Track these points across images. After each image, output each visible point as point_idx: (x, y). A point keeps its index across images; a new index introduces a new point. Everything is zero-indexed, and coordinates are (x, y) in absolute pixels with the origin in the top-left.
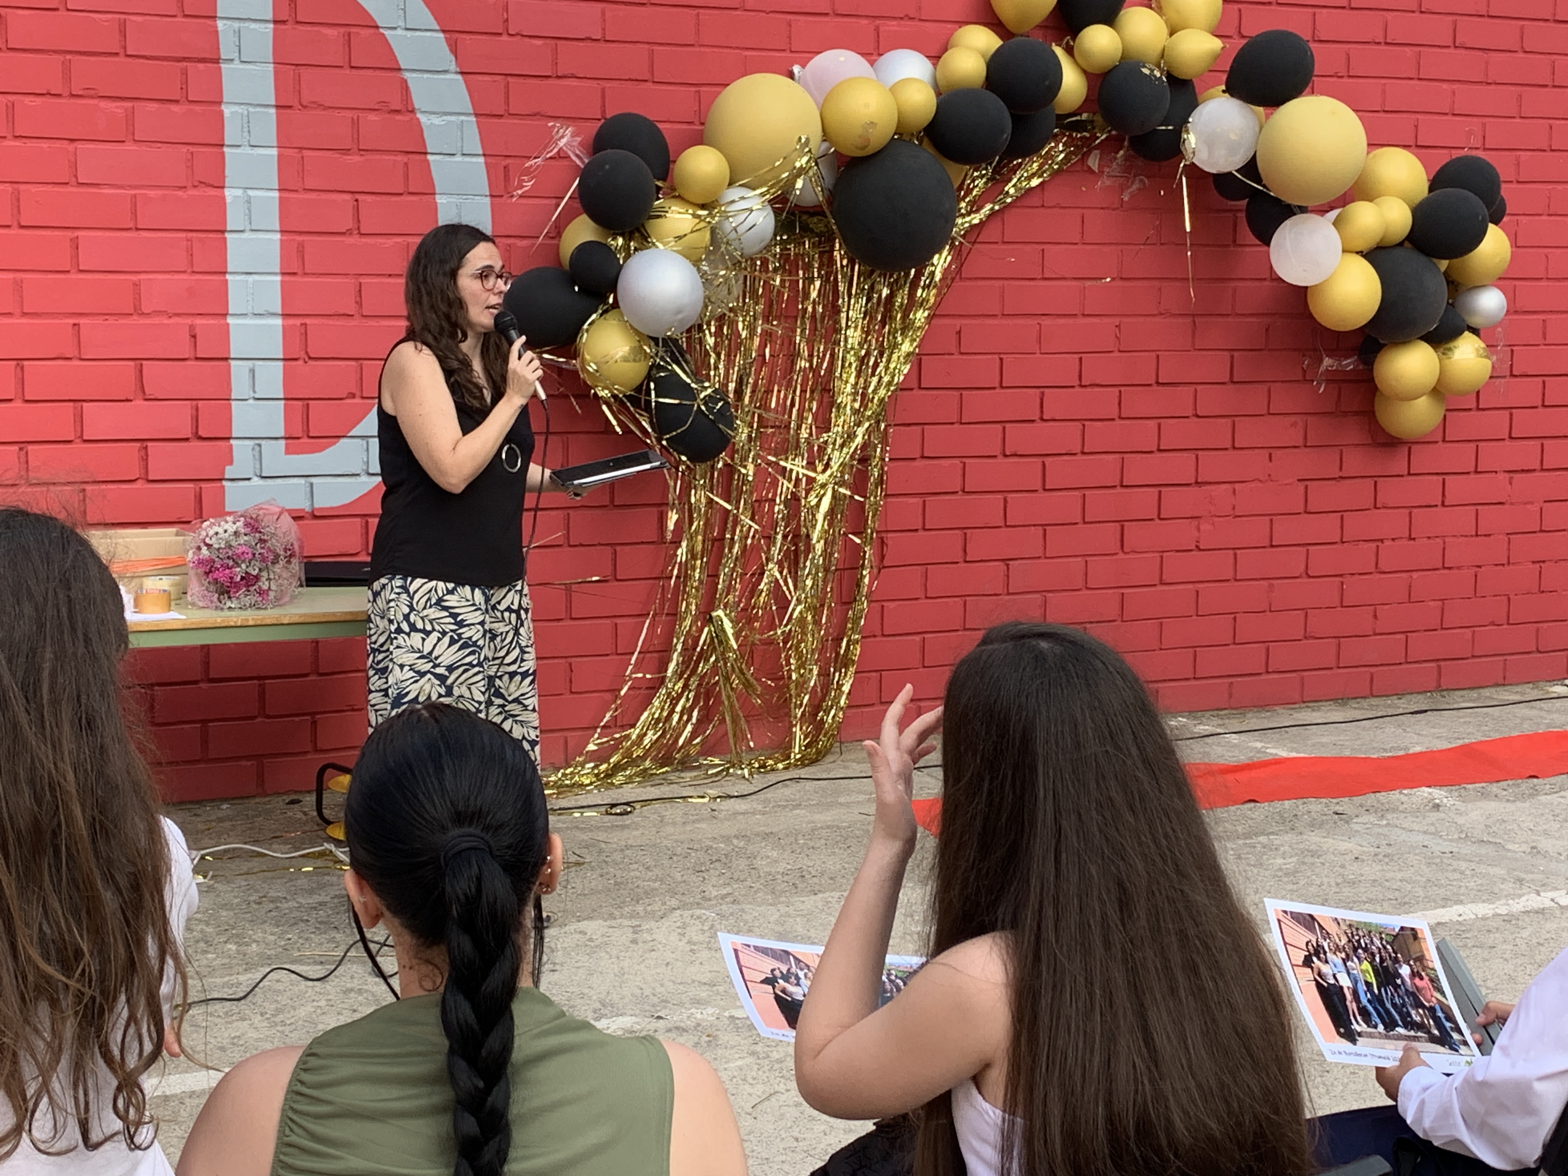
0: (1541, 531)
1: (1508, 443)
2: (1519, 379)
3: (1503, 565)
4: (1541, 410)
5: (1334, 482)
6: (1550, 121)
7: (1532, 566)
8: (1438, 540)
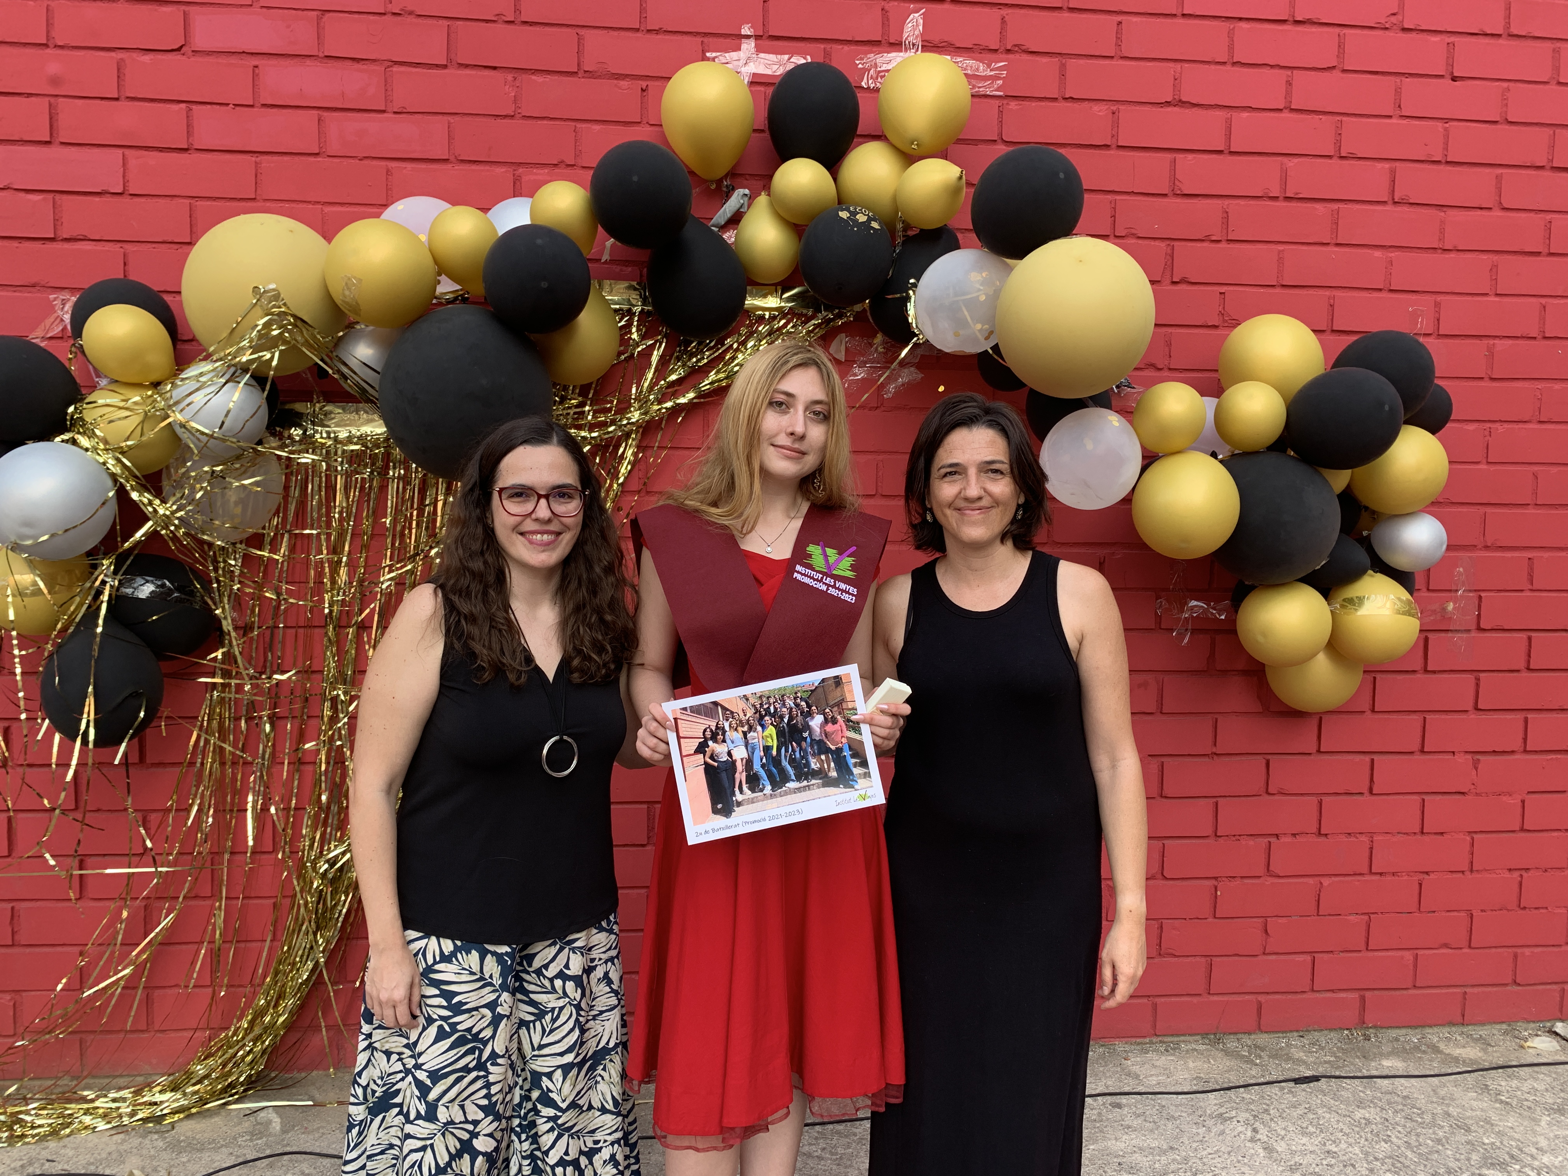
0: (1522, 830)
1: (1473, 716)
2: (1488, 634)
3: (1463, 872)
4: (1525, 674)
5: (1206, 759)
6: (1543, 301)
7: (1507, 875)
8: (1363, 838)
